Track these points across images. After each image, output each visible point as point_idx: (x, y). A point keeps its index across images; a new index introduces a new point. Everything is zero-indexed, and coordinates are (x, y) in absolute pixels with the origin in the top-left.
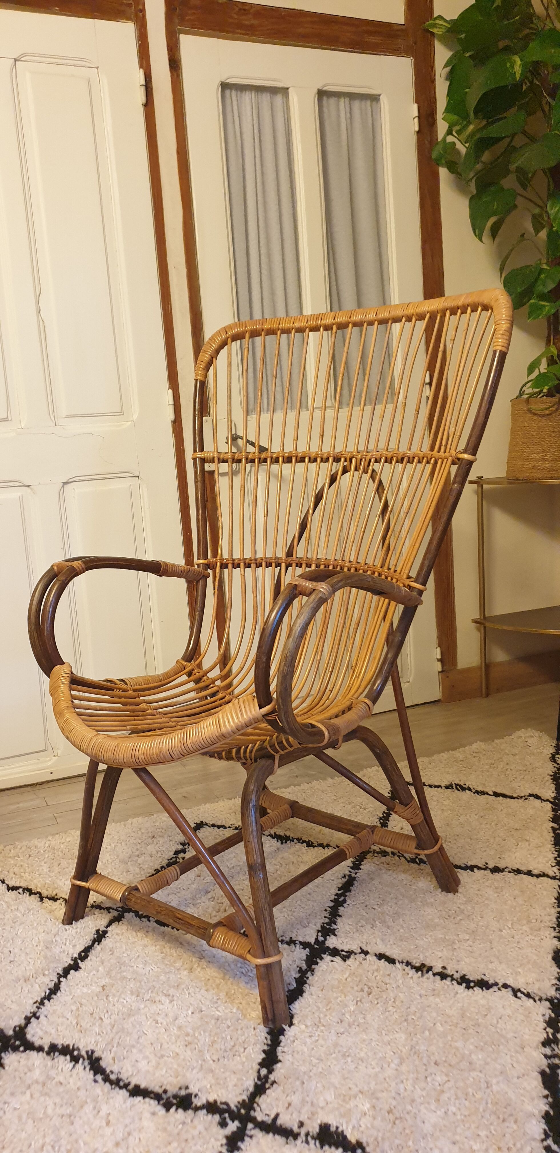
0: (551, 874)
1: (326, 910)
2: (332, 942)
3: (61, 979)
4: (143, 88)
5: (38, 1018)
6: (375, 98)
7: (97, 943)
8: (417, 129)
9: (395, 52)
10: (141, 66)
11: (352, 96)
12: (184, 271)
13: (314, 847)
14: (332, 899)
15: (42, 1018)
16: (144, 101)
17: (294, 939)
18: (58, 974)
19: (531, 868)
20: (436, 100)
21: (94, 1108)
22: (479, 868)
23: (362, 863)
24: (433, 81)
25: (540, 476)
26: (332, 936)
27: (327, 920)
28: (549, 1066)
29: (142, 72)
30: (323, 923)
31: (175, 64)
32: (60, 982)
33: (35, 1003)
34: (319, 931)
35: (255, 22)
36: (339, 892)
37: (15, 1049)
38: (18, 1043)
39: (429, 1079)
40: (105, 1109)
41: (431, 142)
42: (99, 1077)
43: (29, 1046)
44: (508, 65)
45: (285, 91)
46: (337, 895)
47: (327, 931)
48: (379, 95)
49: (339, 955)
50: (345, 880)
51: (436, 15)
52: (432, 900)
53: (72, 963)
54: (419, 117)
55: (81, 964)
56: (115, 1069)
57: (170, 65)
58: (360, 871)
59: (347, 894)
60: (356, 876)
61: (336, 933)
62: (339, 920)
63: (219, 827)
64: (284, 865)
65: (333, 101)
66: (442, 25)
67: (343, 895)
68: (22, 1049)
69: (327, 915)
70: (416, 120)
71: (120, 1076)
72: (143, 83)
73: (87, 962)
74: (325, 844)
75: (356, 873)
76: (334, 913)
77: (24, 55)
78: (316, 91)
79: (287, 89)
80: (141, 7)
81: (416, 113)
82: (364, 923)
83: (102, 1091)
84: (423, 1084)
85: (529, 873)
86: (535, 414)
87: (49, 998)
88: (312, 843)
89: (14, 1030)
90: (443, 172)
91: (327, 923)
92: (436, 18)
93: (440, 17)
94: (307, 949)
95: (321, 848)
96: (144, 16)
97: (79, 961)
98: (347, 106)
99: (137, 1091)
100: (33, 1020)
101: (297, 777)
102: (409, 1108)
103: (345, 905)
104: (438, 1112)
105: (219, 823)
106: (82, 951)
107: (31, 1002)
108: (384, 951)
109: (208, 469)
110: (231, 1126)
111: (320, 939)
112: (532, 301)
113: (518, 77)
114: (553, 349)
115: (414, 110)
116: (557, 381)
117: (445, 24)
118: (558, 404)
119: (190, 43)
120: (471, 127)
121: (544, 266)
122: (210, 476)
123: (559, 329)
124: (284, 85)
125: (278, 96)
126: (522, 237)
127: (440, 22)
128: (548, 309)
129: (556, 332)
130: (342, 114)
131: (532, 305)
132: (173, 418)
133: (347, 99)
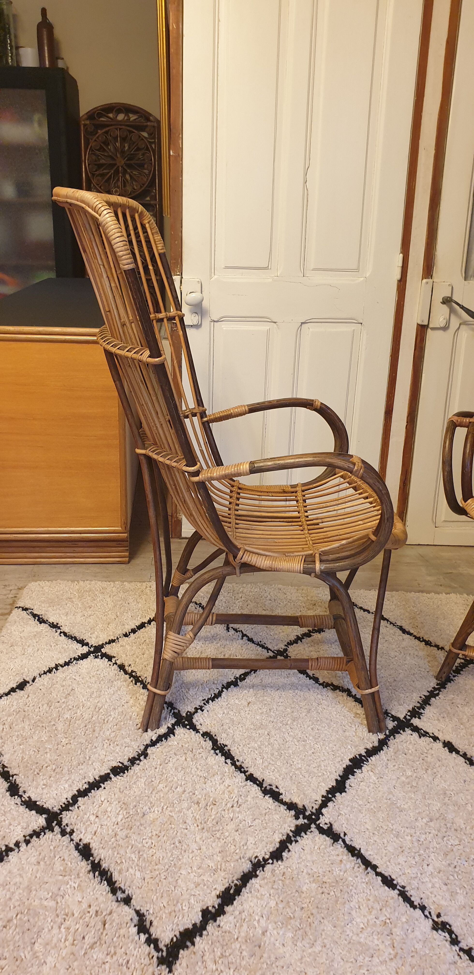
1: (421, 697)
2: (415, 721)
3: (224, 690)
5: (203, 711)
7: (253, 672)
13: (431, 646)
14: (429, 690)
15: (205, 711)
17: (389, 711)
18: (223, 685)
21: (221, 779)
23: (464, 669)
26: (417, 719)
27: (419, 705)
30: (415, 706)
32: (222, 691)
33: (203, 700)
34: (409, 711)
36: (436, 687)
37: (184, 726)
38: (186, 722)
39: (445, 839)
40: (227, 782)
42: (229, 761)
43: (193, 727)
46: (434, 688)
47: (415, 713)
49: (418, 732)
53: (234, 680)
55: (239, 683)
56: (241, 759)
58: (459, 675)
59: (442, 690)
60: (454, 678)
61: (421, 717)
62: (428, 707)
63: (365, 610)
64: (403, 654)
67: (439, 689)
68: (188, 727)
69: (420, 701)
71: (243, 765)
73: (244, 682)
74: (440, 647)
75: (454, 676)
76: (426, 701)
82: (446, 716)
83: (229, 770)
84: (440, 840)
87: (213, 699)
88: (431, 643)
89: (186, 714)
91: (418, 707)
94: (396, 722)
95: (436, 649)
97: (239, 681)
99: (251, 778)
100: (199, 711)
101: (441, 585)
102: (422, 852)
103: (437, 698)
104: (443, 863)
105: (366, 608)
106: (242, 674)
107: (201, 698)
108: (451, 741)
109: (420, 323)
110: (301, 821)
111: (408, 717)
122: (422, 329)
132: (400, 277)
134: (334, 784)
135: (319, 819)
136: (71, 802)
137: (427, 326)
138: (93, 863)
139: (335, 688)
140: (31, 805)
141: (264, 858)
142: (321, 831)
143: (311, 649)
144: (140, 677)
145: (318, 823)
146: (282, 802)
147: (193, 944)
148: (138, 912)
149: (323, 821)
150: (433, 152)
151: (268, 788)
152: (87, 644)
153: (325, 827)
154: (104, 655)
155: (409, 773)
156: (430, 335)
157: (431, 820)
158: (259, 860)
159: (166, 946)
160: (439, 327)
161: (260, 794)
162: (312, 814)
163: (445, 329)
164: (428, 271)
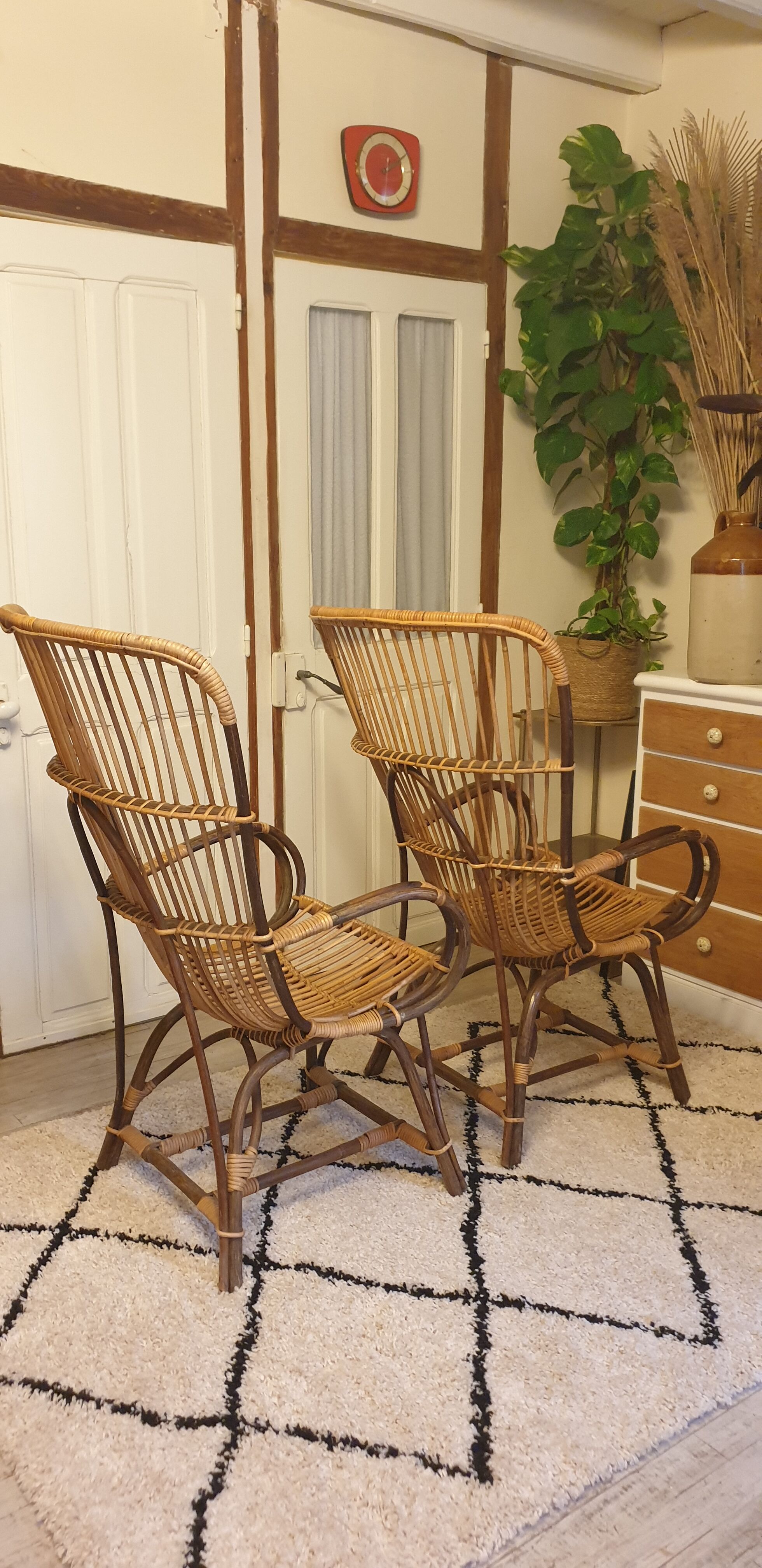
0: (640, 1104)
1: (465, 1144)
2: (482, 1169)
3: (268, 1214)
4: (239, 315)
5: (269, 1245)
6: (449, 322)
8: (487, 356)
9: (470, 277)
10: (238, 291)
11: (427, 320)
12: (266, 502)
15: (273, 1244)
16: (239, 327)
18: (262, 1210)
19: (621, 1100)
20: (505, 326)
21: (362, 1302)
22: (578, 1101)
24: (504, 307)
25: (587, 716)
26: (481, 1166)
27: (470, 1152)
28: (685, 1244)
29: (239, 297)
31: (268, 289)
32: (268, 1216)
33: (256, 1235)
34: (468, 1161)
35: (346, 246)
36: (468, 1127)
37: (267, 1269)
38: (266, 1264)
40: (371, 1302)
41: (499, 372)
43: (279, 1266)
44: (590, 323)
45: (367, 315)
47: (474, 1161)
48: (454, 320)
49: (494, 1178)
50: (468, 1117)
51: (510, 244)
52: (550, 1130)
53: (267, 1200)
54: (490, 345)
55: (275, 1201)
56: (362, 1274)
57: (264, 288)
58: (478, 1108)
59: (477, 1128)
61: (482, 1163)
62: (479, 1151)
65: (409, 323)
66: (516, 256)
67: (474, 1129)
68: (272, 1268)
69: (468, 1148)
70: (487, 348)
71: (369, 1280)
72: (239, 307)
73: (281, 1198)
75: (476, 1111)
76: (472, 1146)
77: (128, 278)
78: (398, 316)
79: (370, 313)
80: (240, 229)
81: (487, 341)
83: (360, 1290)
85: (621, 1104)
86: (585, 656)
87: (268, 1229)
89: (257, 1256)
90: (508, 400)
91: (471, 1154)
92: (511, 248)
93: (515, 247)
94: (467, 1177)
96: (243, 239)
97: (272, 1199)
98: (422, 331)
99: (390, 1288)
100: (266, 1246)
103: (479, 1138)
106: (271, 1191)
107: (254, 1233)
108: (530, 1174)
109: (277, 705)
110: (474, 1305)
111: (473, 1168)
112: (590, 545)
113: (599, 337)
114: (605, 592)
115: (486, 337)
116: (609, 626)
117: (519, 254)
118: (609, 648)
119: (283, 265)
120: (545, 369)
121: (605, 513)
122: (278, 712)
123: (613, 571)
124: (366, 309)
125: (360, 321)
126: (578, 471)
127: (515, 252)
128: (606, 554)
129: (608, 574)
130: (418, 338)
131: (590, 549)
132: (248, 654)
133: (422, 323)
134: (470, 1258)
135: (488, 1295)
136: (231, 1398)
137: (284, 708)
138: (323, 1438)
139: (379, 1166)
140: (187, 1423)
141: (477, 1352)
142: (501, 1305)
143: (313, 1135)
144: (157, 1238)
145: (490, 1298)
146: (440, 1296)
147: (491, 1452)
148: (416, 1454)
149: (493, 1294)
151: (415, 1289)
152: (43, 1228)
153: (500, 1299)
154: (83, 1232)
155: (523, 1219)
156: (286, 716)
157: (579, 1252)
158: (474, 1356)
159: (470, 1467)
160: (296, 707)
161: (414, 1299)
162: (478, 1294)
163: (302, 709)
164: (276, 643)
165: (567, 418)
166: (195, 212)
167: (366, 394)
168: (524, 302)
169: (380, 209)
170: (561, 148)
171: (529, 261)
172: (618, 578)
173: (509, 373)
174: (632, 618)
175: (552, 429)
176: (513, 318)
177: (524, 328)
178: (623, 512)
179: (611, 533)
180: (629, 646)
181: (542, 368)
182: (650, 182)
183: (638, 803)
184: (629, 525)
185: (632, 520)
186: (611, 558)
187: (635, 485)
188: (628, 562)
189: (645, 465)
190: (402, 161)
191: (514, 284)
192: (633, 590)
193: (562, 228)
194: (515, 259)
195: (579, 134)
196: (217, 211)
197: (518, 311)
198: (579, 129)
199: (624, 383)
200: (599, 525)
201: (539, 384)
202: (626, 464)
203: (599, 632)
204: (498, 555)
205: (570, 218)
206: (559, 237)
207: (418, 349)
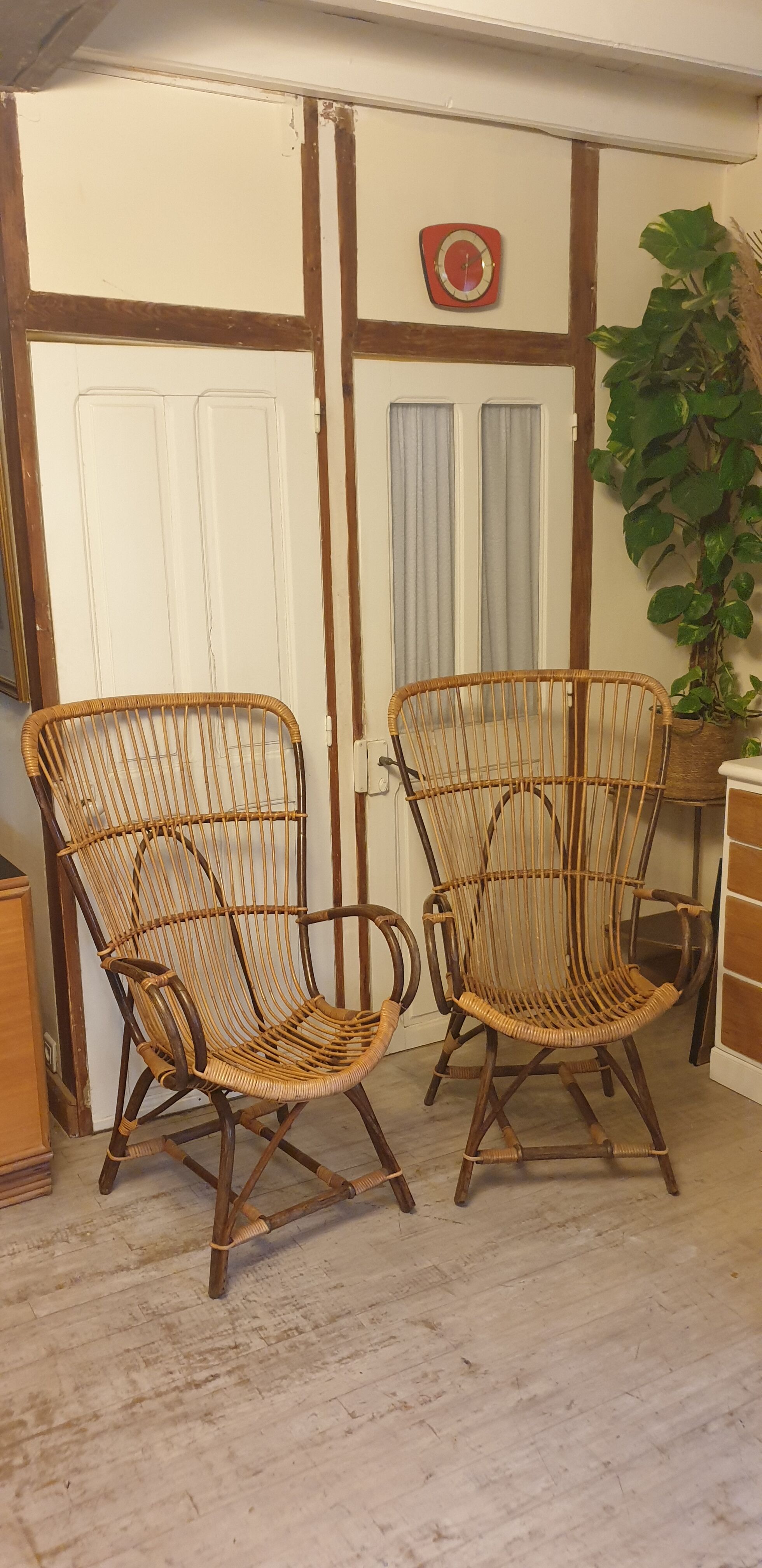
4: (318, 418)
6: (536, 407)
8: (575, 439)
9: (557, 361)
10: (317, 395)
11: (512, 407)
12: (347, 597)
16: (318, 430)
20: (594, 407)
24: (593, 389)
29: (318, 401)
31: (348, 390)
35: (427, 342)
41: (587, 452)
44: (676, 407)
45: (451, 407)
48: (540, 405)
51: (598, 325)
54: (578, 427)
57: (344, 390)
65: (494, 411)
66: (605, 337)
70: (575, 430)
72: (318, 412)
77: (208, 391)
78: (480, 405)
79: (453, 404)
80: (319, 336)
81: (575, 424)
86: (678, 734)
92: (599, 330)
93: (603, 328)
96: (322, 345)
98: (508, 416)
109: (358, 791)
112: (682, 624)
113: (685, 421)
114: (699, 670)
115: (574, 419)
116: (702, 705)
117: (608, 335)
118: (702, 728)
119: (363, 367)
120: (633, 451)
121: (697, 592)
122: (361, 798)
123: (707, 650)
124: (448, 402)
125: (443, 413)
126: (671, 548)
127: (604, 334)
128: (698, 633)
129: (702, 651)
130: (503, 424)
131: (681, 629)
132: (330, 743)
133: (508, 409)
137: (367, 793)
150: (348, 597)
156: (369, 801)
160: (380, 792)
163: (385, 793)
164: (359, 731)
165: (658, 497)
166: (273, 322)
167: (450, 485)
168: (613, 382)
169: (462, 304)
170: (642, 236)
171: (618, 341)
172: (711, 655)
173: (599, 453)
174: (730, 694)
175: (641, 510)
176: (602, 398)
177: (612, 410)
178: (718, 591)
179: (702, 612)
180: (726, 724)
181: (629, 451)
182: (733, 268)
183: (725, 892)
184: (724, 602)
185: (726, 596)
186: (702, 637)
187: (726, 564)
188: (723, 638)
189: (736, 545)
190: (483, 256)
191: (603, 364)
192: (729, 666)
193: (648, 310)
194: (604, 341)
195: (661, 220)
196: (295, 321)
197: (608, 391)
198: (662, 215)
199: (715, 462)
200: (690, 605)
201: (628, 465)
202: (715, 545)
203: (691, 712)
204: (588, 633)
205: (657, 300)
206: (645, 320)
207: (503, 436)
